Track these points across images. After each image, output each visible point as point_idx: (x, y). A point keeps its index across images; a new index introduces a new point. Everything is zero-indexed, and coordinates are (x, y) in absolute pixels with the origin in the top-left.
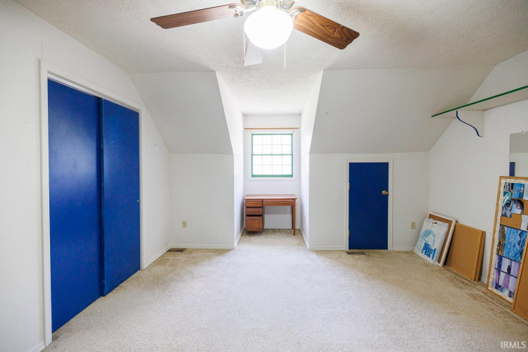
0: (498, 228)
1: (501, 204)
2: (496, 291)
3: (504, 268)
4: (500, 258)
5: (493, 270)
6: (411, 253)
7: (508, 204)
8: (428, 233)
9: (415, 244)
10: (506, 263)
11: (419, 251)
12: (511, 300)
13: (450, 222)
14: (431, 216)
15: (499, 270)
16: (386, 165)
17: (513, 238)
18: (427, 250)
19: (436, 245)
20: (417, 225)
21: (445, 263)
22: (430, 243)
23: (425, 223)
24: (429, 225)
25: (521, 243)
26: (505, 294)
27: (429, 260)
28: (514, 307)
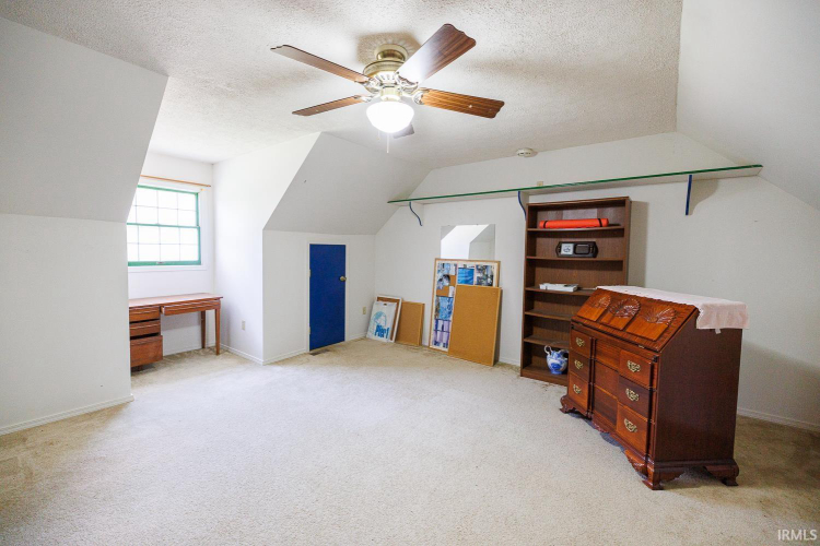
0: (435, 298)
1: (437, 279)
2: (435, 347)
3: (440, 328)
4: (437, 321)
5: (433, 332)
6: (365, 338)
7: (441, 280)
8: (379, 315)
9: (367, 330)
10: (440, 323)
11: (372, 335)
12: (446, 350)
13: (397, 301)
14: (379, 299)
15: (436, 330)
16: (342, 248)
17: (444, 304)
18: (380, 331)
19: (388, 325)
20: (367, 309)
21: (397, 339)
22: (382, 324)
23: (375, 307)
24: (379, 307)
25: (450, 307)
26: (441, 347)
27: (384, 340)
28: (448, 353)
